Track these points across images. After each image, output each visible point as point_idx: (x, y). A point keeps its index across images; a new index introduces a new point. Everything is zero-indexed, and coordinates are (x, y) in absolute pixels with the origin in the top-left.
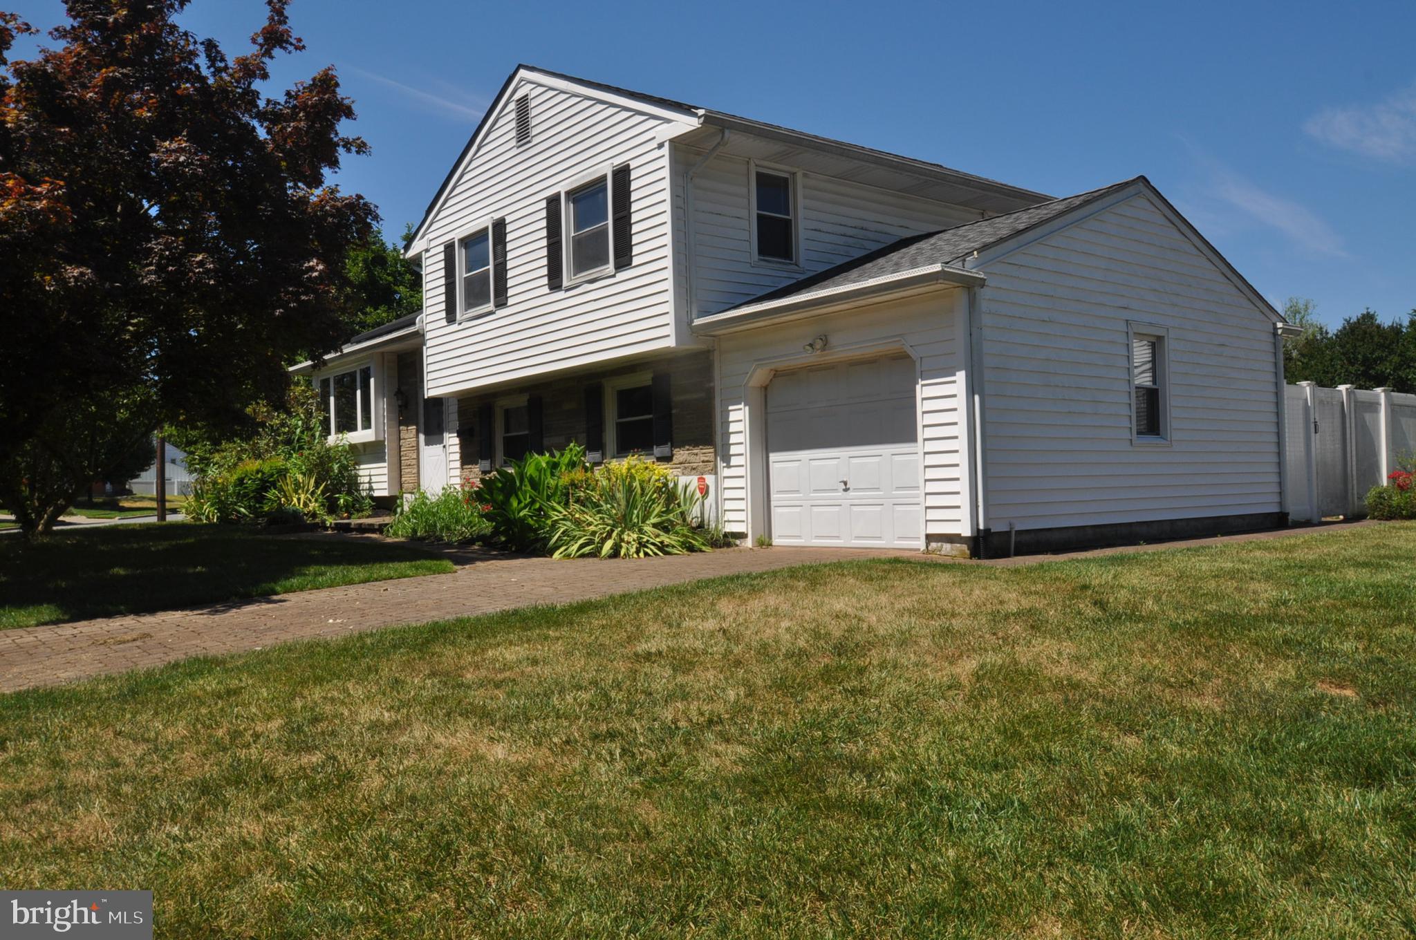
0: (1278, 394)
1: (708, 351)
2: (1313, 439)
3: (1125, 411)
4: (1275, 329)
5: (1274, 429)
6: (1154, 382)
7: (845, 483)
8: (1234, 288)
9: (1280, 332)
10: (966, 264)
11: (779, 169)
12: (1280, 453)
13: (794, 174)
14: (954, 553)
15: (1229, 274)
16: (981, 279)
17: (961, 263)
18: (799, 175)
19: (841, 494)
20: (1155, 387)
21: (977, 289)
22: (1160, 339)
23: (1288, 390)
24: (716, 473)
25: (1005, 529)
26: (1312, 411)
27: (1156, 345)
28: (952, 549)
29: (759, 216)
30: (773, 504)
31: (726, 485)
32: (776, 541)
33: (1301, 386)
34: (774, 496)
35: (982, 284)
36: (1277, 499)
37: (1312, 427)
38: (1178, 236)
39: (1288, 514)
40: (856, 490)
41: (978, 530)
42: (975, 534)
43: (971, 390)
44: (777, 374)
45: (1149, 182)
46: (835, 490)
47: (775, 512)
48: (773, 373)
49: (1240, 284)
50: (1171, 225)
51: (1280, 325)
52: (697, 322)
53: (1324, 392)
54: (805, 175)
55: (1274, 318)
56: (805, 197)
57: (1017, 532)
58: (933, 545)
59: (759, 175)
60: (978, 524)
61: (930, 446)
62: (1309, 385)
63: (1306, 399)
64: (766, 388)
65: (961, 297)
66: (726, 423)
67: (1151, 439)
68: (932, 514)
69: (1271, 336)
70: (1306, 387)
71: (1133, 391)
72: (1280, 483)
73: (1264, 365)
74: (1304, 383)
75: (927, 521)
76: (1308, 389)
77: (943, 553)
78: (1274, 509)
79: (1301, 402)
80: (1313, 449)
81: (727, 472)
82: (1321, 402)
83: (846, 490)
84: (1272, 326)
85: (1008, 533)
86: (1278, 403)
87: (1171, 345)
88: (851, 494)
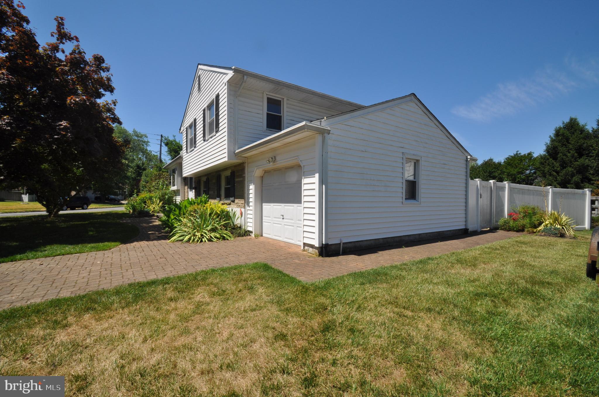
0: (467, 184)
1: (244, 163)
2: (479, 201)
3: (400, 190)
4: (467, 158)
5: (464, 197)
6: (415, 179)
7: (283, 216)
8: (451, 142)
9: (469, 160)
10: (322, 123)
11: (276, 96)
12: (466, 202)
13: (283, 99)
14: (313, 253)
15: (449, 136)
16: (328, 130)
17: (319, 123)
18: (285, 100)
19: (281, 220)
20: (414, 180)
21: (326, 135)
22: (418, 161)
23: (471, 182)
24: (245, 208)
25: (339, 242)
26: (480, 190)
27: (416, 163)
28: (312, 251)
29: (268, 114)
30: (263, 221)
31: (248, 213)
32: (264, 235)
33: (476, 180)
34: (263, 218)
35: (328, 132)
36: (464, 223)
37: (479, 196)
38: (428, 120)
39: (468, 229)
40: (286, 219)
41: (323, 244)
42: (321, 246)
43: (322, 182)
44: (266, 172)
45: (416, 96)
46: (280, 218)
47: (264, 224)
48: (264, 171)
49: (453, 141)
50: (425, 115)
51: (469, 157)
52: (237, 151)
53: (485, 183)
54: (288, 100)
55: (467, 154)
56: (287, 107)
57: (343, 243)
58: (306, 248)
59: (268, 99)
60: (322, 242)
61: (306, 205)
62: (479, 180)
63: (478, 186)
64: (262, 177)
65: (319, 138)
66: (249, 190)
67: (412, 201)
68: (306, 234)
69: (465, 161)
70: (478, 181)
71: (404, 182)
72: (466, 217)
73: (462, 172)
74: (477, 180)
75: (304, 237)
76: (478, 182)
77: (309, 252)
78: (463, 227)
79: (475, 187)
80: (479, 204)
81: (248, 208)
82: (483, 187)
83: (283, 219)
84: (465, 158)
85: (340, 244)
86: (467, 187)
87: (422, 163)
88: (285, 220)
